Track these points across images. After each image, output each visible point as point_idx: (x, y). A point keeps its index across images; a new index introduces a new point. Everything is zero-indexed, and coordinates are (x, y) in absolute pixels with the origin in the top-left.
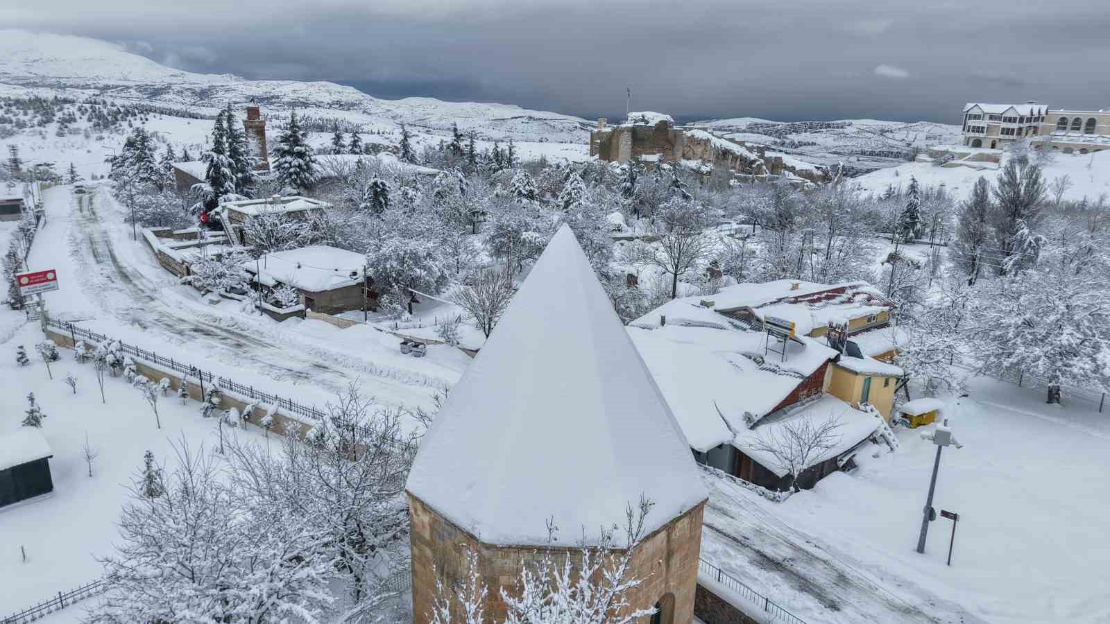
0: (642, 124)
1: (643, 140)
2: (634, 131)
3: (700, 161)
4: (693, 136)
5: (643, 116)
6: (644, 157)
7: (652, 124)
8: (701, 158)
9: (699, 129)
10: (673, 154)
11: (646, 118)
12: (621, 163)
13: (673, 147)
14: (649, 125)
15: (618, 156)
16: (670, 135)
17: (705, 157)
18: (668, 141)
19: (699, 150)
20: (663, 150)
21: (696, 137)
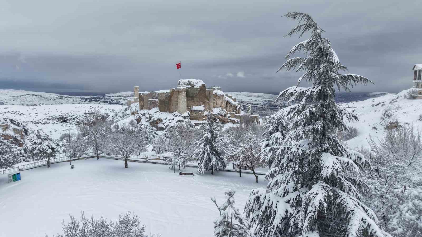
0: (190, 86)
1: (193, 97)
2: (187, 91)
3: (220, 108)
4: (216, 93)
5: (189, 82)
6: (194, 108)
7: (197, 86)
8: (220, 106)
9: (218, 89)
10: (209, 105)
11: (192, 83)
12: (182, 113)
13: (209, 100)
14: (195, 87)
15: (177, 108)
16: (207, 93)
17: (223, 105)
18: (206, 97)
19: (219, 101)
20: (204, 103)
21: (218, 94)
